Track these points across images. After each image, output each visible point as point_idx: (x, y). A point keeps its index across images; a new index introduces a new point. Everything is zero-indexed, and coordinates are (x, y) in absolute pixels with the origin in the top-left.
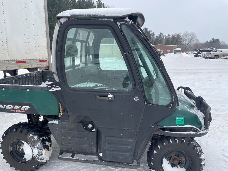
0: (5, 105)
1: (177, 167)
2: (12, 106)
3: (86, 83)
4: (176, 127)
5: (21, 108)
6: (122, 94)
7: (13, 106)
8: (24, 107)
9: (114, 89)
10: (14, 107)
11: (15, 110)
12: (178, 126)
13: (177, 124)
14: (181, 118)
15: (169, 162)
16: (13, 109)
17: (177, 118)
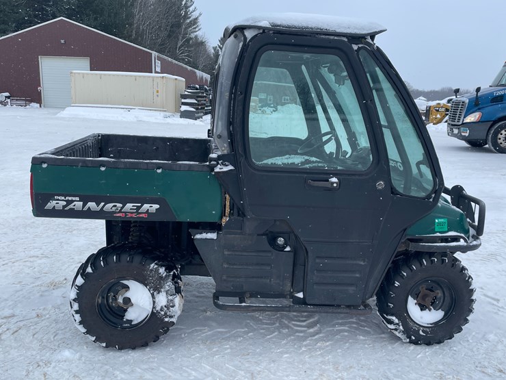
0: (103, 204)
1: (430, 310)
2: (119, 205)
3: (287, 156)
4: (435, 235)
5: (139, 208)
6: (353, 177)
7: (121, 205)
8: (146, 206)
9: (339, 168)
10: (122, 208)
11: (125, 212)
12: (438, 234)
13: (436, 230)
14: (442, 220)
15: (416, 301)
16: (120, 212)
17: (437, 221)
